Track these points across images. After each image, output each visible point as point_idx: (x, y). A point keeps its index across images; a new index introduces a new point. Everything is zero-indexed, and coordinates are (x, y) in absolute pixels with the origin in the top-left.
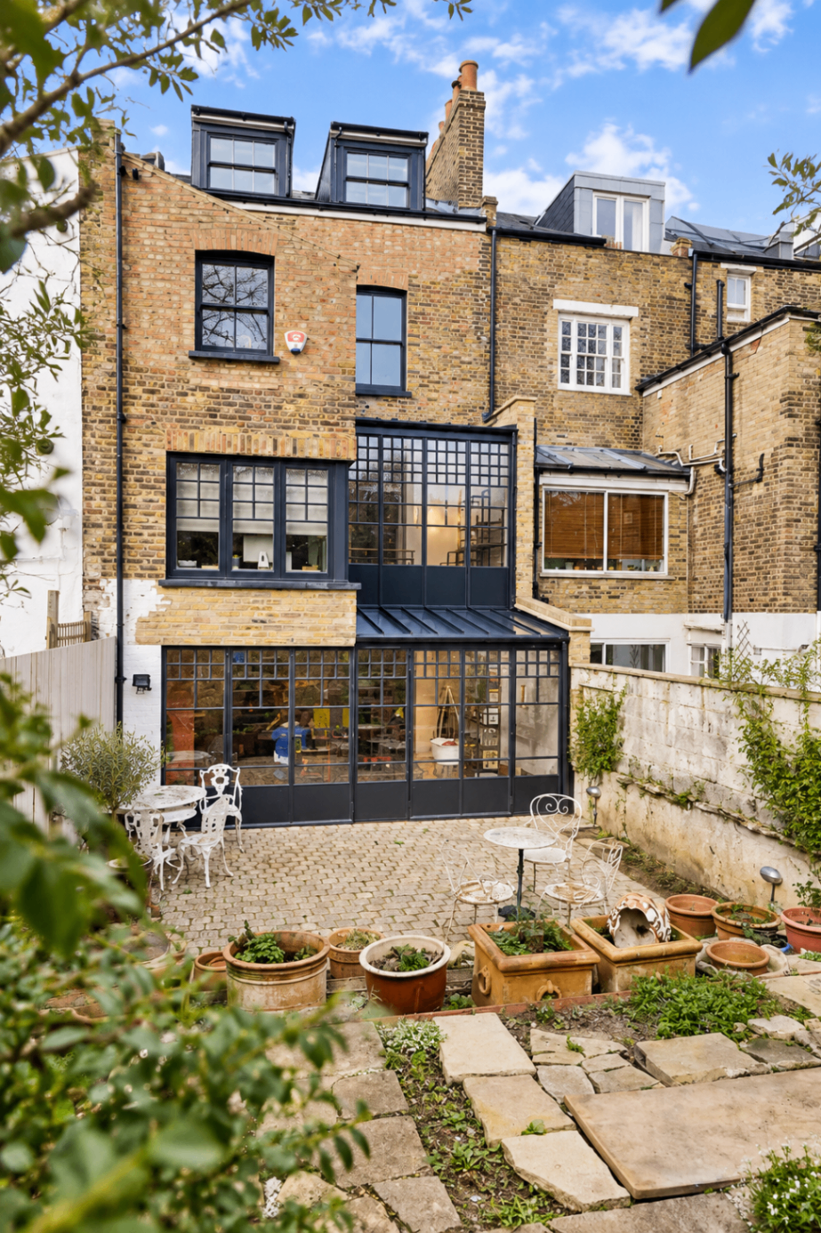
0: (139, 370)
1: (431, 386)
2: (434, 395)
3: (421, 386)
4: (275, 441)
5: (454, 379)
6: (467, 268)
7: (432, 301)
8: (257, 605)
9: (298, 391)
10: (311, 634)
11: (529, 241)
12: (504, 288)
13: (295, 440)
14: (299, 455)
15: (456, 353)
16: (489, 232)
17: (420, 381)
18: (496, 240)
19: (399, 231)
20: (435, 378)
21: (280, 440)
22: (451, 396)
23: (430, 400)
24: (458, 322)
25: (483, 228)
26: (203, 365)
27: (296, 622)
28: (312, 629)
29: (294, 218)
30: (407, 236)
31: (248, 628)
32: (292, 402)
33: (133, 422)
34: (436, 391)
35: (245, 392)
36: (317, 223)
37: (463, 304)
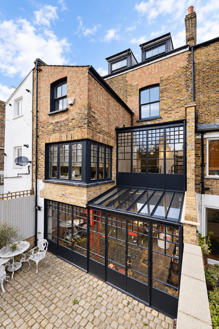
0: (40, 122)
1: (169, 112)
2: (169, 115)
3: (165, 113)
4: (67, 136)
5: (177, 108)
6: (182, 66)
7: (169, 83)
8: (63, 190)
9: (73, 118)
10: (75, 201)
11: (209, 45)
12: (198, 67)
13: (72, 134)
14: (73, 139)
15: (178, 98)
16: (190, 50)
17: (164, 112)
18: (193, 51)
19: (156, 64)
20: (170, 109)
21: (68, 135)
22: (176, 114)
23: (168, 117)
24: (179, 87)
25: (188, 49)
26: (52, 116)
27: (72, 196)
28: (75, 199)
29: (126, 74)
30: (160, 65)
31: (61, 197)
32: (71, 122)
33: (40, 136)
34: (171, 114)
35: (60, 122)
36: (132, 73)
37: (181, 79)
